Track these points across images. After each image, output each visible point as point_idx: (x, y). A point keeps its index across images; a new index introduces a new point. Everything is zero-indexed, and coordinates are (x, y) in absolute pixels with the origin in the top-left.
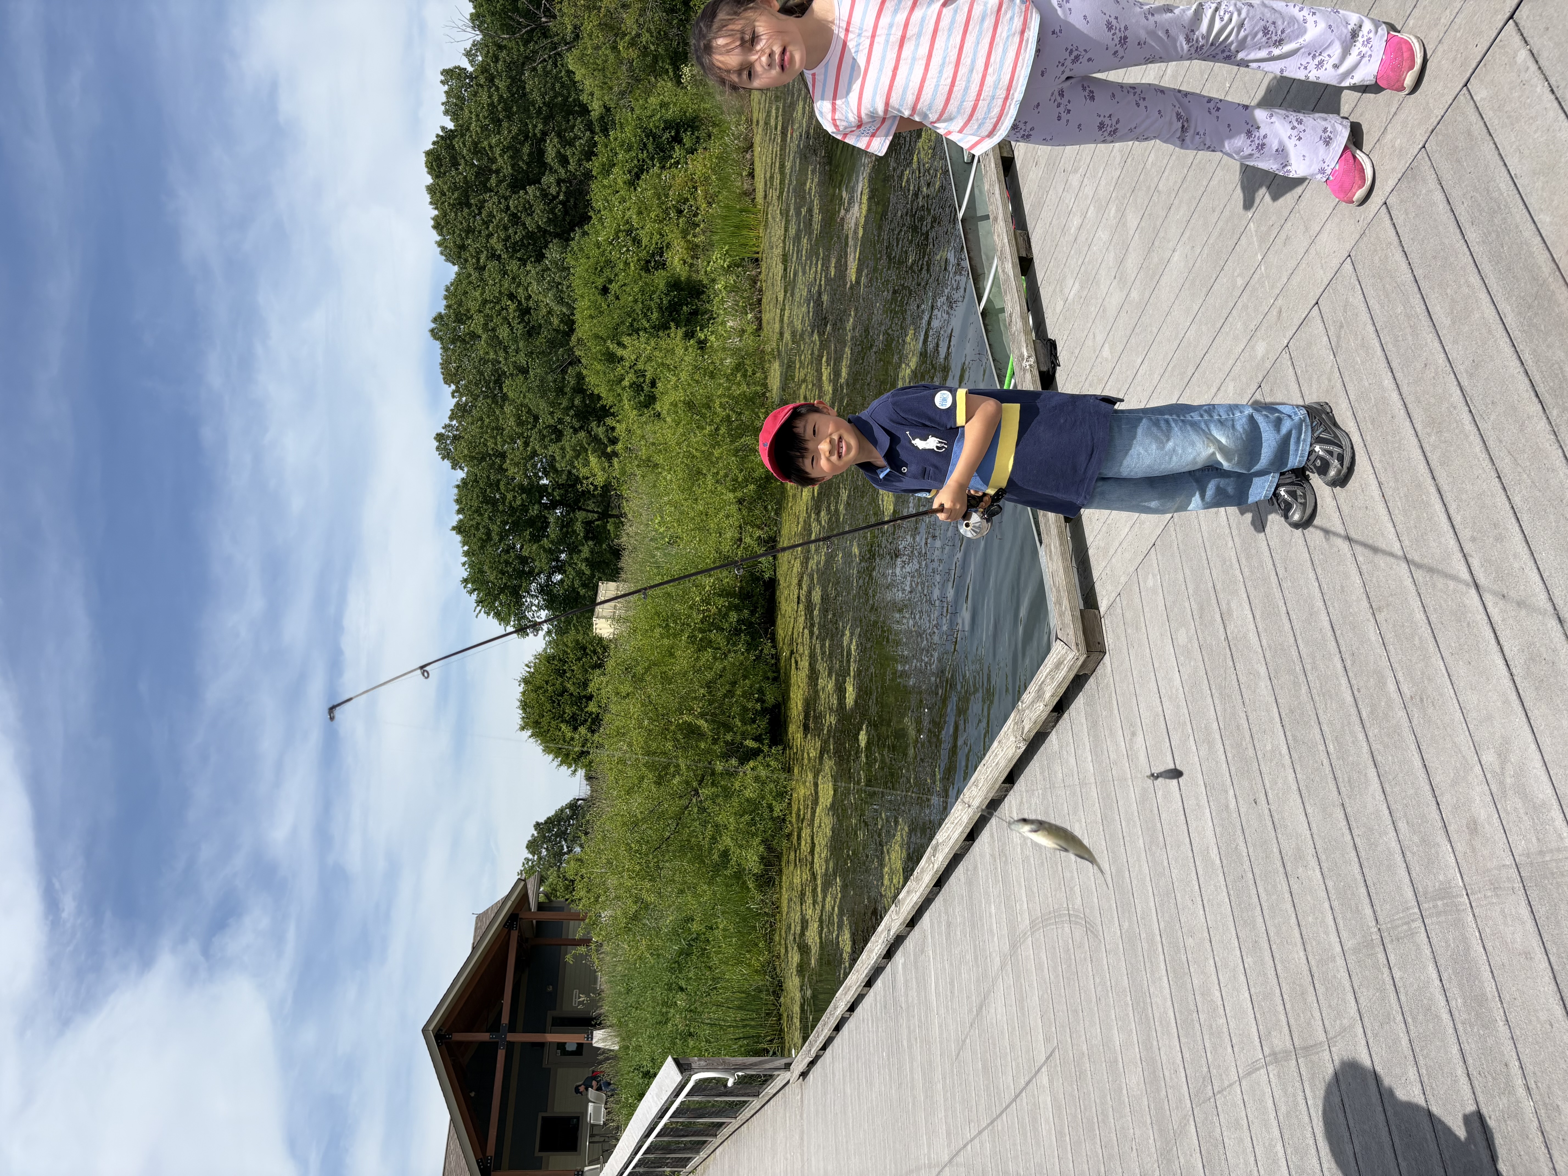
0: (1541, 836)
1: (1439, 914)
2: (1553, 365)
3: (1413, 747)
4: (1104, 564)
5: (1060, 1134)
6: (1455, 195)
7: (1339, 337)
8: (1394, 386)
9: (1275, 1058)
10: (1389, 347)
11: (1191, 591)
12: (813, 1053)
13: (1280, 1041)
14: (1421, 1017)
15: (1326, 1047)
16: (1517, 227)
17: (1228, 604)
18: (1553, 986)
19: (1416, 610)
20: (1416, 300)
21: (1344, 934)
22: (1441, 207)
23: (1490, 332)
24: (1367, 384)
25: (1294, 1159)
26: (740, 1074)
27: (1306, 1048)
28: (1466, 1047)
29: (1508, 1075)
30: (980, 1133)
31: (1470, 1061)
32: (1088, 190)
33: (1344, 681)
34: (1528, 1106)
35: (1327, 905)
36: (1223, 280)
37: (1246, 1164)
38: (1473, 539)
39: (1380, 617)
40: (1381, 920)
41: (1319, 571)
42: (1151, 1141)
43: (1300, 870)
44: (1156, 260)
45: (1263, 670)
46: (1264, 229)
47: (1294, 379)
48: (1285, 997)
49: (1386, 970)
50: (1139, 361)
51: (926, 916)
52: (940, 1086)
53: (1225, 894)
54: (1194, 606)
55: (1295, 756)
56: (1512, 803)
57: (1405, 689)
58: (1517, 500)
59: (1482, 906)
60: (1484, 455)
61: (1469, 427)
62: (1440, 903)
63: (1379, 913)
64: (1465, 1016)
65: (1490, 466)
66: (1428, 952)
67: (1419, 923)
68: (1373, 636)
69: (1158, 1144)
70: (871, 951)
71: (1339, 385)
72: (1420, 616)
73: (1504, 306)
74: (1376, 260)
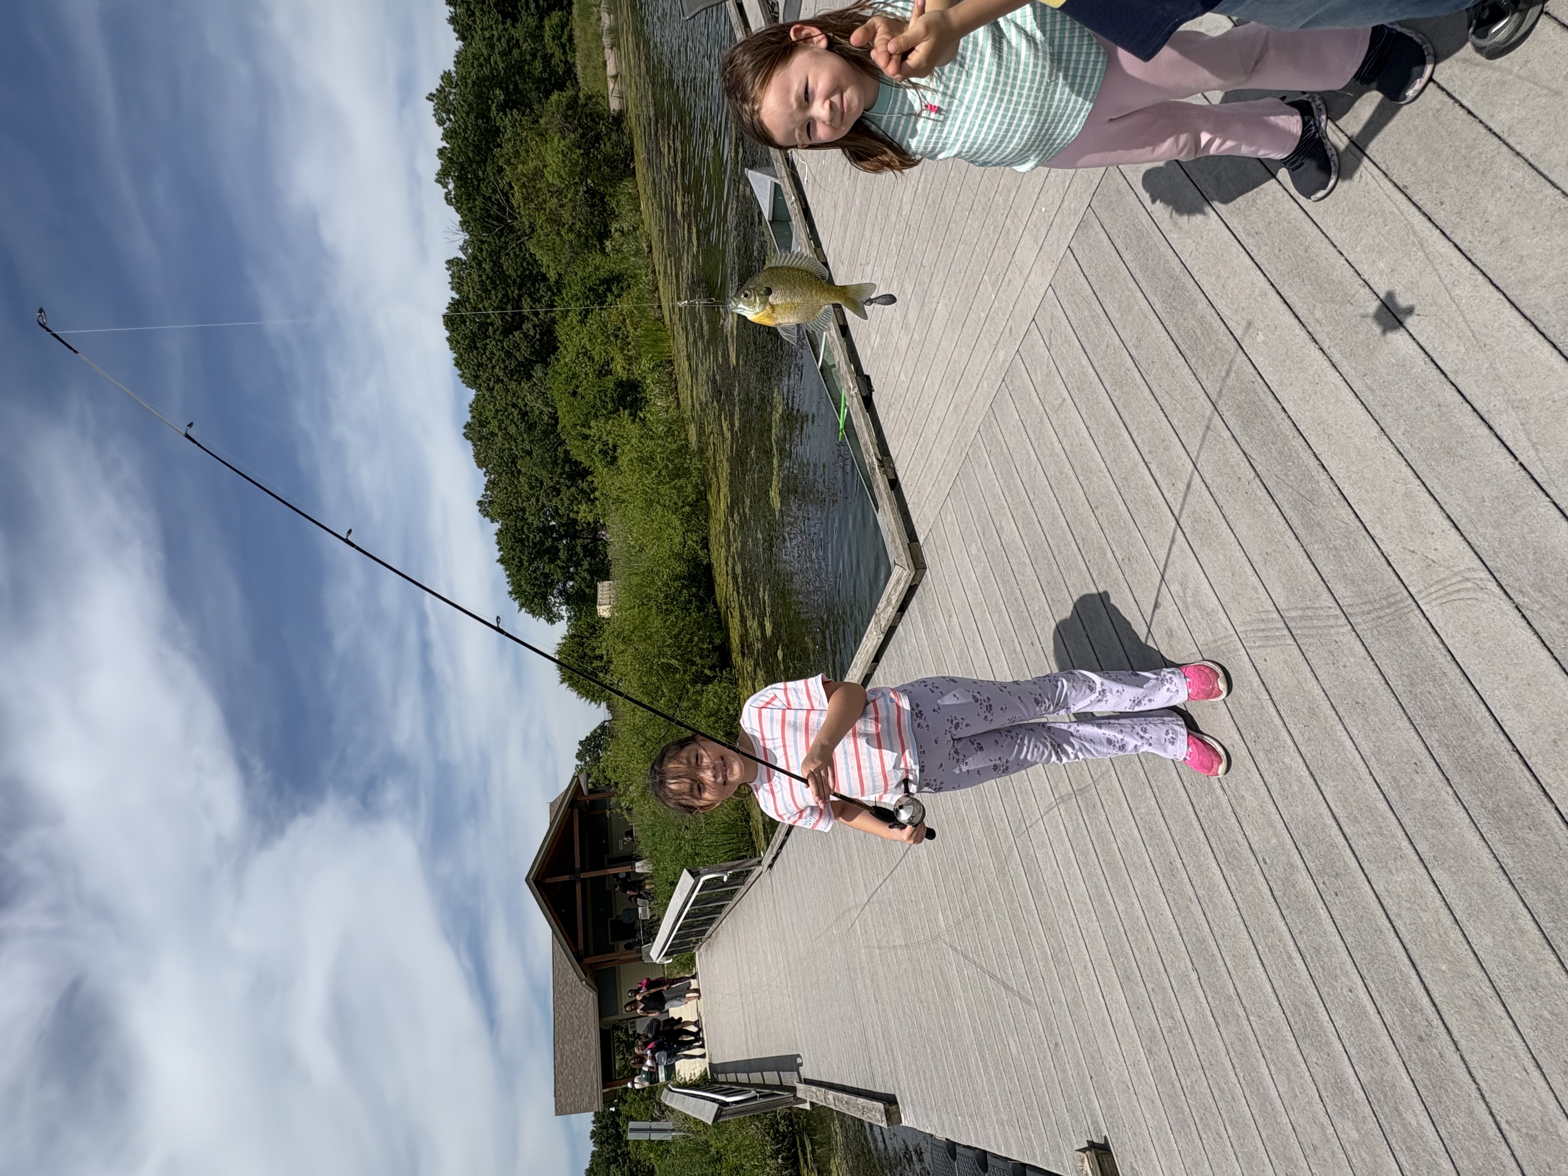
0: (1214, 631)
2: (1189, 330)
3: (1127, 590)
4: (918, 512)
6: (1113, 232)
7: (1050, 339)
9: (1063, 799)
10: (1083, 339)
11: (975, 519)
12: (775, 851)
13: (1065, 788)
17: (1000, 522)
18: (1232, 723)
23: (1146, 317)
24: (1071, 365)
25: (1081, 859)
26: (731, 872)
27: (1081, 790)
30: (885, 880)
31: (1184, 778)
33: (1079, 557)
34: (1224, 800)
36: (972, 315)
37: (1052, 867)
38: (1150, 452)
39: (1097, 512)
41: (1056, 491)
42: (992, 865)
45: (1028, 561)
46: (993, 278)
47: (1025, 371)
50: (925, 378)
52: (856, 857)
54: (979, 528)
56: (1194, 613)
57: (1117, 554)
58: (1175, 422)
60: (1151, 398)
61: (1140, 381)
65: (1155, 403)
68: (1094, 525)
69: (996, 865)
71: (1054, 368)
72: (1122, 507)
73: (1152, 298)
74: (1068, 285)
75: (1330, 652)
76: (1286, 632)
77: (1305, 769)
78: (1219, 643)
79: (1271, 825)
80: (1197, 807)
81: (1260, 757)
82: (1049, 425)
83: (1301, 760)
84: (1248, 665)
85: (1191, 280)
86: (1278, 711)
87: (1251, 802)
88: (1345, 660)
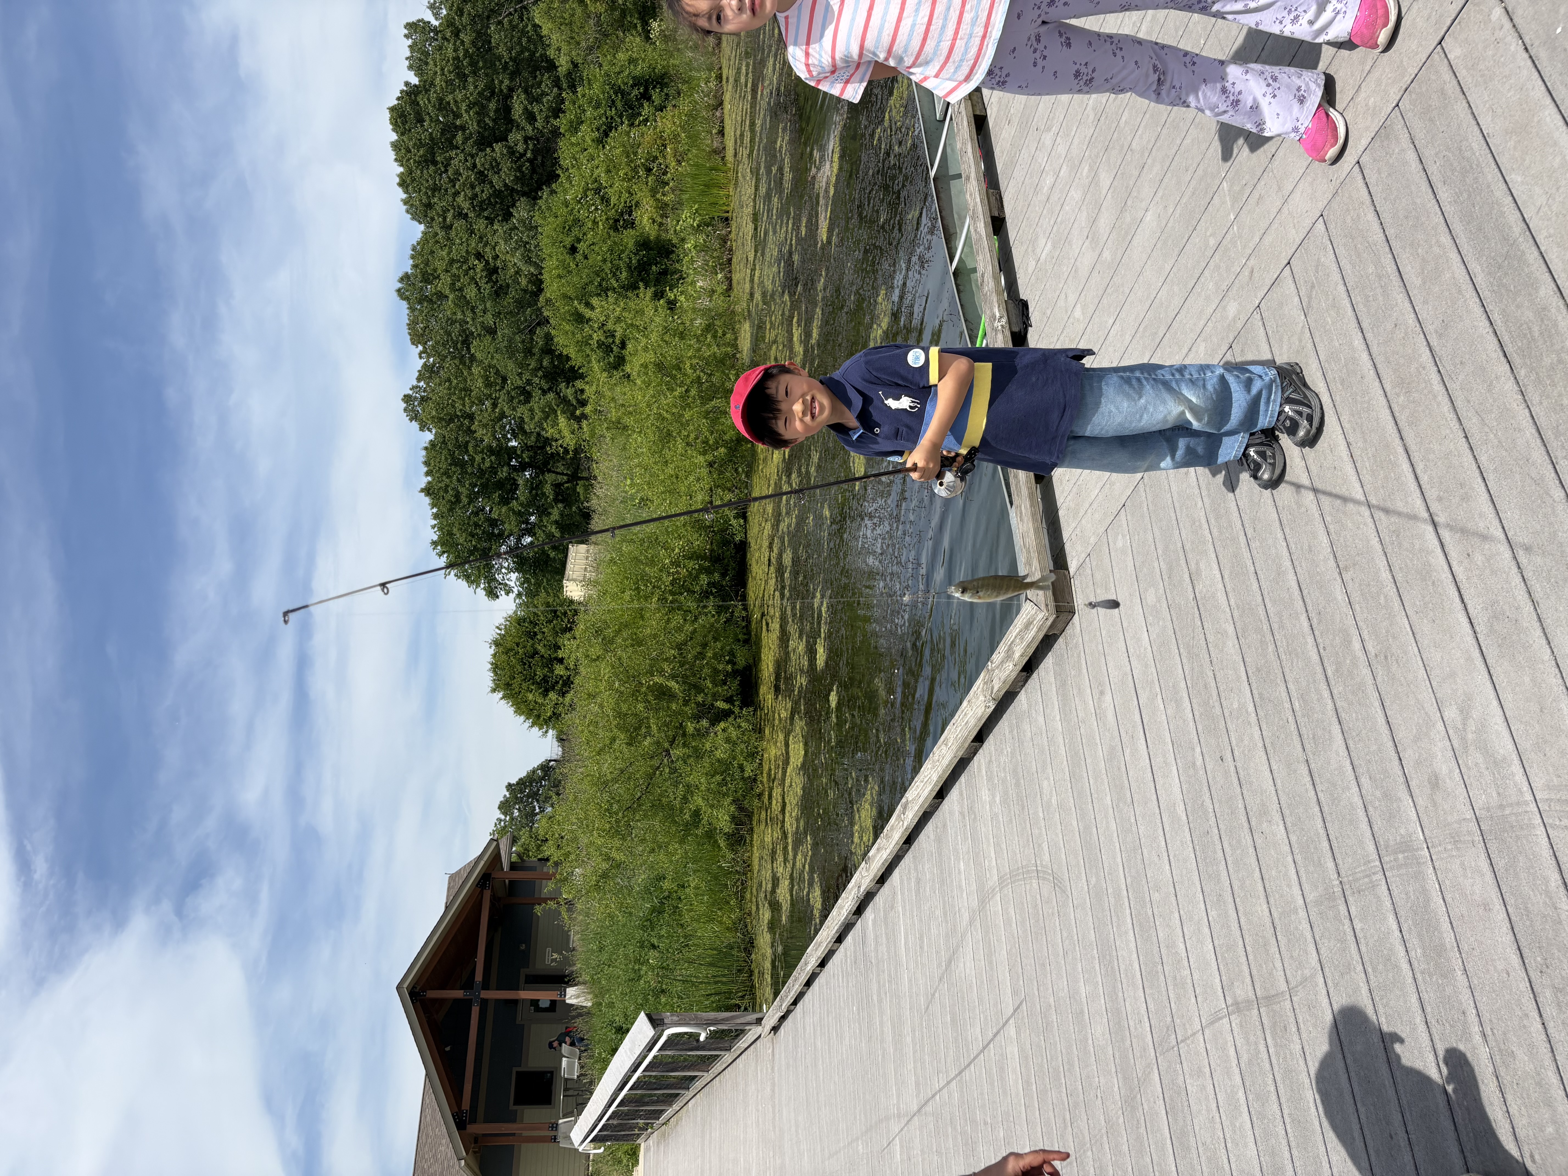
0: (1501, 791)
1: (1400, 867)
2: (1521, 325)
3: (1377, 704)
4: (1074, 525)
5: (1027, 1084)
6: (1428, 154)
7: (1310, 297)
8: (1364, 347)
9: (1238, 1007)
10: (1360, 308)
11: (1160, 552)
12: (784, 1008)
13: (1243, 991)
14: (1380, 967)
15: (1288, 996)
16: (1489, 187)
17: (1197, 564)
18: (1510, 936)
19: (1382, 569)
20: (1388, 260)
21: (1306, 887)
22: (1414, 166)
23: (1460, 292)
24: (1337, 344)
25: (1255, 1106)
26: (712, 1028)
27: (1268, 998)
28: (1425, 996)
29: (1465, 1022)
30: (948, 1083)
31: (1428, 1010)
32: (1061, 149)
33: (1310, 640)
35: (1290, 859)
36: (1196, 239)
37: (1209, 1110)
38: (1440, 499)
39: (1347, 576)
40: (1343, 873)
41: (1287, 531)
42: (1116, 1089)
43: (1265, 825)
44: (1128, 220)
45: (1231, 629)
46: (1236, 188)
47: (1264, 339)
48: (1248, 948)
49: (1347, 922)
50: (1111, 321)
51: (896, 874)
52: (909, 1039)
53: (1191, 849)
54: (1164, 566)
55: (1260, 713)
56: (1474, 759)
57: (1370, 647)
58: (1483, 459)
59: (1442, 859)
60: (1452, 416)
61: (1438, 387)
62: (1400, 856)
63: (1340, 866)
64: (1423, 966)
65: (1457, 426)
66: (1388, 904)
67: (1380, 876)
68: (1340, 596)
69: (1122, 1092)
70: (842, 908)
71: (1310, 345)
72: (1385, 575)
73: (1474, 266)
74: (1349, 220)
78: (1507, 811)
81: (1546, 996)
84: (1546, 853)
85: (1534, 248)
87: (1523, 1062)
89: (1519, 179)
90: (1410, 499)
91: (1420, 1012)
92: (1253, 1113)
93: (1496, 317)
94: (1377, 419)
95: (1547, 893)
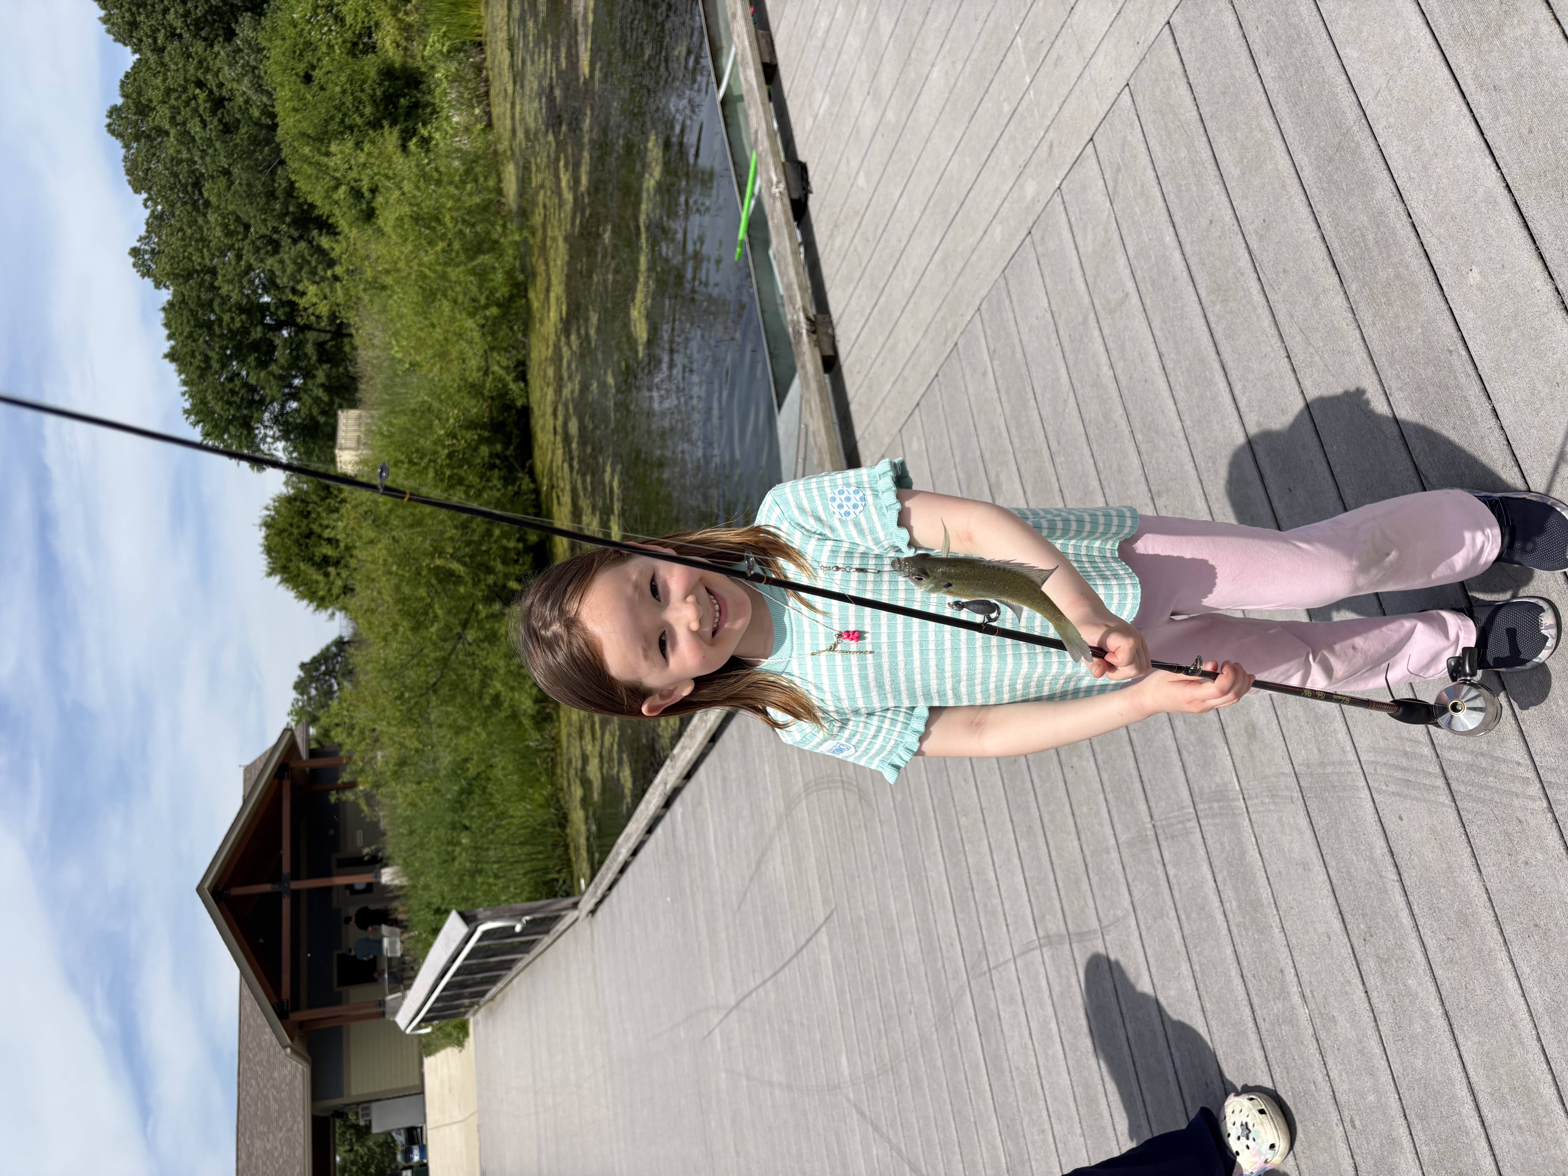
0: (1323, 748)
1: (1214, 816)
2: (1354, 231)
4: (866, 422)
5: (841, 992)
7: (1116, 181)
8: (1176, 244)
9: (1049, 940)
10: (1171, 198)
11: (957, 459)
12: (599, 894)
13: (1055, 925)
14: (1194, 915)
15: (1100, 934)
16: (1319, 62)
17: (997, 476)
18: (1331, 900)
19: (1198, 498)
20: (1202, 144)
21: (1118, 827)
22: (1232, 31)
23: (1283, 186)
24: (1146, 239)
25: (1067, 1037)
26: (528, 918)
27: (1079, 934)
28: (1240, 949)
29: (1283, 981)
30: (764, 982)
31: (1244, 963)
35: (1101, 797)
36: (987, 104)
37: (1021, 1036)
40: (1156, 817)
41: (1095, 447)
42: (929, 1006)
43: (1075, 759)
44: (913, 76)
46: (1032, 45)
47: (1067, 227)
48: (1060, 883)
49: (1160, 867)
50: (898, 193)
51: (702, 770)
52: (723, 935)
53: (998, 776)
54: (962, 476)
56: (1294, 711)
59: (1259, 812)
60: (1273, 331)
61: (1258, 298)
62: (1215, 805)
63: (1154, 809)
64: (1239, 919)
65: (1279, 344)
66: (1202, 852)
67: (1194, 823)
69: (936, 1010)
70: (649, 802)
71: (1116, 237)
74: (1158, 92)
75: (1508, 834)
76: (1440, 782)
77: (1437, 1002)
78: (1329, 770)
79: (1371, 1072)
80: (1258, 1012)
81: (1370, 965)
82: (1096, 333)
83: (1432, 989)
84: (1371, 818)
85: (1371, 140)
86: (1408, 903)
88: (1528, 853)
89: (1355, 55)
90: (1227, 423)
91: (1235, 964)
92: (1065, 1044)
93: (1324, 219)
94: (1191, 329)
95: (1372, 860)
